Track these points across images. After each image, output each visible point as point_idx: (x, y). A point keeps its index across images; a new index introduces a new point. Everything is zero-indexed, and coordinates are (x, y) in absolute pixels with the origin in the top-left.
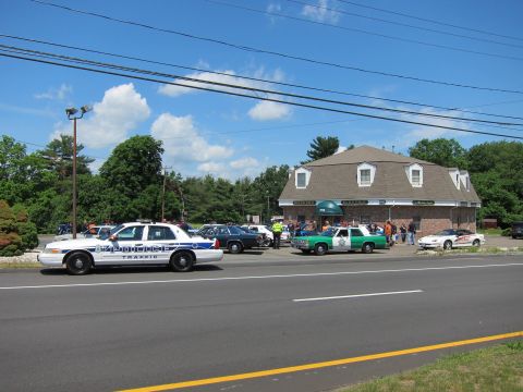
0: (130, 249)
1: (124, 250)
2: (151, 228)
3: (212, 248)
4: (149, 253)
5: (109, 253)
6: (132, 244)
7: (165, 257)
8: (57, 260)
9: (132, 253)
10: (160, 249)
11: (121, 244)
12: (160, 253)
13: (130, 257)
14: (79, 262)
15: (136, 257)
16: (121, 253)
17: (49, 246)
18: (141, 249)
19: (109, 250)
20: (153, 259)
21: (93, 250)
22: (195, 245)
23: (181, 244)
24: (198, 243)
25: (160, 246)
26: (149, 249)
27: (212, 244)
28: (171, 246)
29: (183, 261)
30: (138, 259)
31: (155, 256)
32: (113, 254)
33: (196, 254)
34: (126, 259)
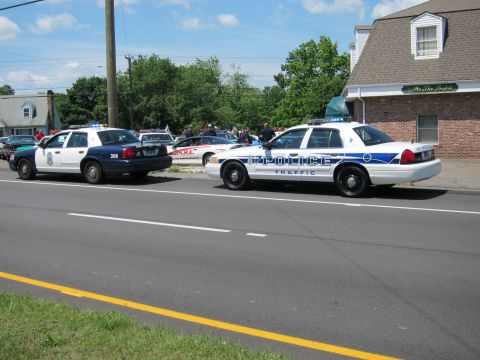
0: (284, 161)
1: (276, 161)
3: (396, 162)
4: (305, 167)
5: (260, 166)
6: (285, 153)
7: (326, 173)
9: (286, 166)
10: (319, 161)
11: (275, 153)
12: (319, 166)
13: (282, 172)
14: (234, 175)
15: (290, 172)
16: (273, 166)
18: (296, 161)
19: (261, 161)
20: (309, 175)
21: (246, 161)
22: (367, 156)
23: (347, 155)
24: (372, 154)
25: (319, 157)
26: (305, 161)
27: (396, 155)
28: (333, 158)
29: (351, 180)
30: (293, 175)
31: (312, 172)
32: (265, 167)
33: (368, 170)
34: (279, 174)
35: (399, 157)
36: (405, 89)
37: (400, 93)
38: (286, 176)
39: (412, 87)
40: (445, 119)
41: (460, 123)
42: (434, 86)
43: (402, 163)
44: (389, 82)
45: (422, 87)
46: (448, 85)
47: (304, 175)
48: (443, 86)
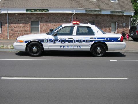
0: (65, 41)
1: (61, 41)
2: (78, 27)
3: (119, 41)
4: (77, 44)
5: (52, 44)
6: (67, 37)
7: (87, 47)
8: (23, 47)
9: (67, 44)
10: (84, 41)
11: (60, 37)
12: (84, 43)
13: (64, 46)
14: (35, 49)
15: (68, 47)
16: (59, 44)
17: (19, 38)
18: (72, 41)
19: (52, 42)
20: (79, 48)
21: (43, 41)
22: (107, 39)
23: (98, 38)
24: (109, 38)
25: (84, 39)
26: (77, 41)
27: (118, 38)
28: (91, 39)
29: (99, 49)
30: (70, 48)
31: (80, 46)
32: (54, 44)
33: (107, 45)
34: (62, 48)
35: (120, 39)
36: (27, 10)
37: (25, 12)
38: (66, 48)
39: (30, 10)
40: (43, 23)
41: (48, 24)
42: (39, 10)
43: (121, 42)
44: (20, 7)
45: (34, 10)
46: (45, 10)
47: (76, 48)
48: (43, 10)
